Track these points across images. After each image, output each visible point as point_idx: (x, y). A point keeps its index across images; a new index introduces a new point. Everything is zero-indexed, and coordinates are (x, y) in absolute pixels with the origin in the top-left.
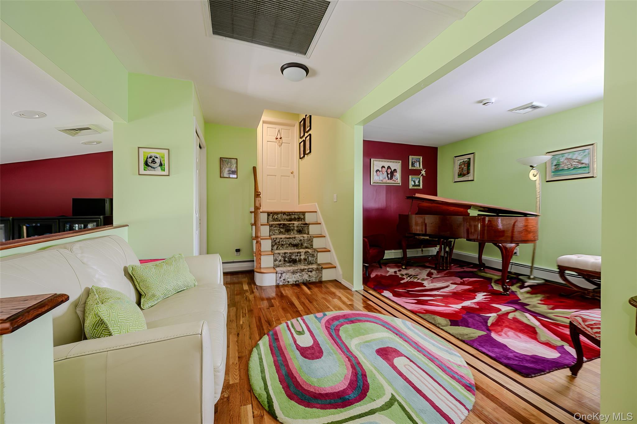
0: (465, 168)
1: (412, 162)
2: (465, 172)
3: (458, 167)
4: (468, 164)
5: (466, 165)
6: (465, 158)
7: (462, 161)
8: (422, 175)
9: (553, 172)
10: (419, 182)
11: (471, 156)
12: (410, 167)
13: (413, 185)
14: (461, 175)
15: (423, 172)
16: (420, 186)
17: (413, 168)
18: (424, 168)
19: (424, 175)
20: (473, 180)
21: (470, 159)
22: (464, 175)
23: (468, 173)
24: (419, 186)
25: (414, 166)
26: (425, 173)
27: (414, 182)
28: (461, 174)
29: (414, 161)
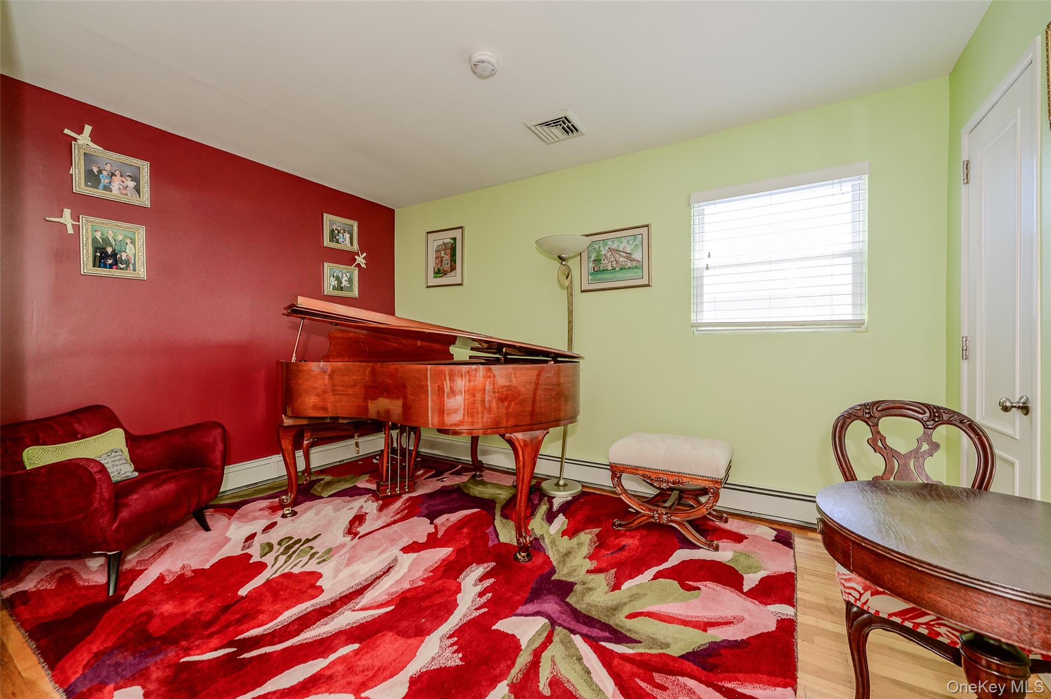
0: (447, 258)
1: (332, 231)
2: (447, 267)
3: (434, 257)
4: (452, 249)
5: (448, 251)
6: (446, 237)
7: (441, 242)
8: (359, 265)
9: (592, 274)
10: (350, 281)
11: (457, 234)
12: (327, 243)
13: (334, 286)
14: (439, 272)
15: (360, 260)
16: (352, 291)
17: (333, 245)
18: (362, 249)
19: (363, 266)
20: (461, 284)
21: (455, 239)
22: (445, 273)
23: (453, 268)
24: (350, 289)
25: (337, 241)
26: (364, 261)
27: (338, 279)
28: (439, 270)
29: (337, 230)
